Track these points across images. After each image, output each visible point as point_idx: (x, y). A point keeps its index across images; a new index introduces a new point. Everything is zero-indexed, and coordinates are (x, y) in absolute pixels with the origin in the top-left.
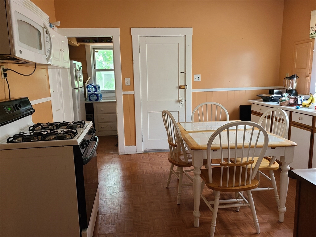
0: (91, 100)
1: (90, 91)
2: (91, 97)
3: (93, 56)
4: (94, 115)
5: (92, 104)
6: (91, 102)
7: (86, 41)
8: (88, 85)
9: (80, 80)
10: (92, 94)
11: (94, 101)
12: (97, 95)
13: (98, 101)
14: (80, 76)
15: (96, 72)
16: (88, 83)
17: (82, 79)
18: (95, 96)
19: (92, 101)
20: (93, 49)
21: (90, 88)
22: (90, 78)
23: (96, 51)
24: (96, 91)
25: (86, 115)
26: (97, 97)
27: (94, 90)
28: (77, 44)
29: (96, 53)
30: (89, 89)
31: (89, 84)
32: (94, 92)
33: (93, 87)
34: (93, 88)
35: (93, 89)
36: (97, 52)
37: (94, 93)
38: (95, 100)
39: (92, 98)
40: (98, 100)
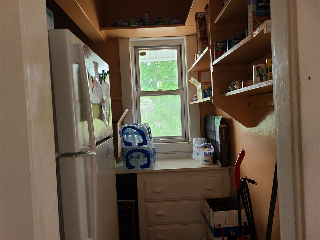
0: (129, 166)
1: (130, 144)
2: (132, 157)
3: (135, 64)
4: (136, 202)
5: (134, 176)
6: (131, 171)
7: (120, 24)
8: (125, 128)
9: (101, 117)
10: (134, 150)
11: (137, 170)
12: (147, 155)
13: (148, 169)
14: (103, 101)
15: (141, 98)
16: (122, 123)
17: (108, 111)
18: (142, 155)
19: (133, 167)
20: (135, 47)
21: (128, 134)
22: (127, 111)
23: (140, 52)
24: (145, 142)
25: (119, 204)
26: (146, 159)
27: (138, 139)
28: (100, 31)
29: (140, 57)
30: (125, 136)
31: (125, 126)
32: (140, 144)
33: (135, 131)
34: (135, 133)
35: (136, 136)
36: (144, 54)
37: (140, 148)
38: (143, 167)
39: (132, 162)
40: (148, 165)
